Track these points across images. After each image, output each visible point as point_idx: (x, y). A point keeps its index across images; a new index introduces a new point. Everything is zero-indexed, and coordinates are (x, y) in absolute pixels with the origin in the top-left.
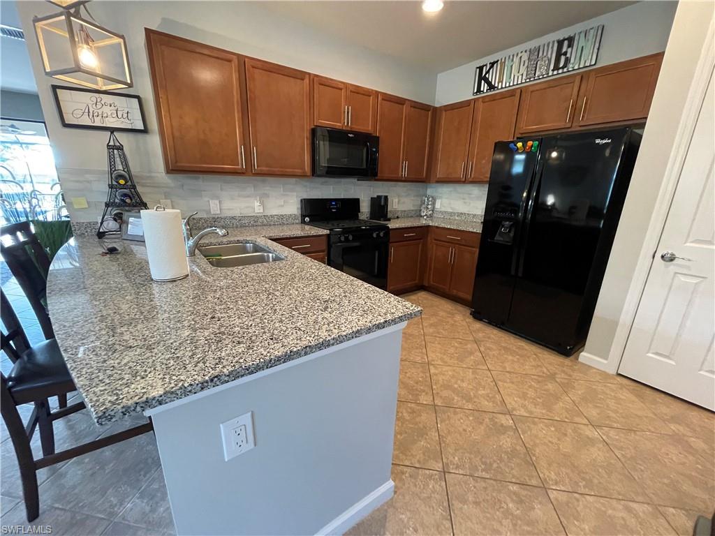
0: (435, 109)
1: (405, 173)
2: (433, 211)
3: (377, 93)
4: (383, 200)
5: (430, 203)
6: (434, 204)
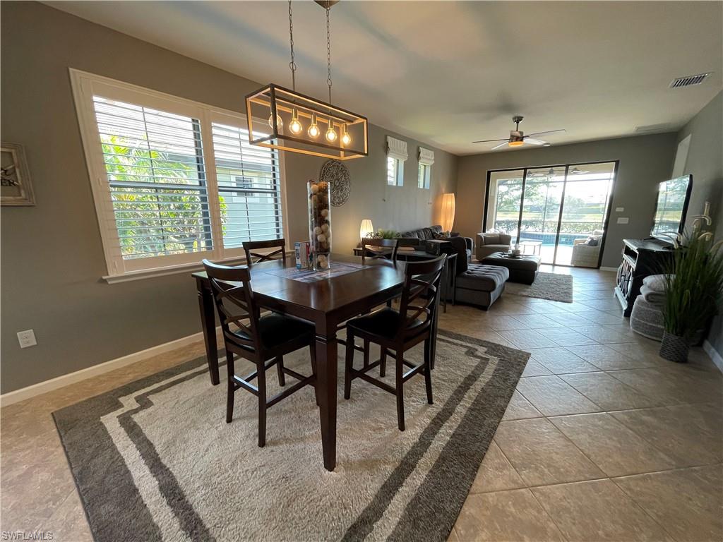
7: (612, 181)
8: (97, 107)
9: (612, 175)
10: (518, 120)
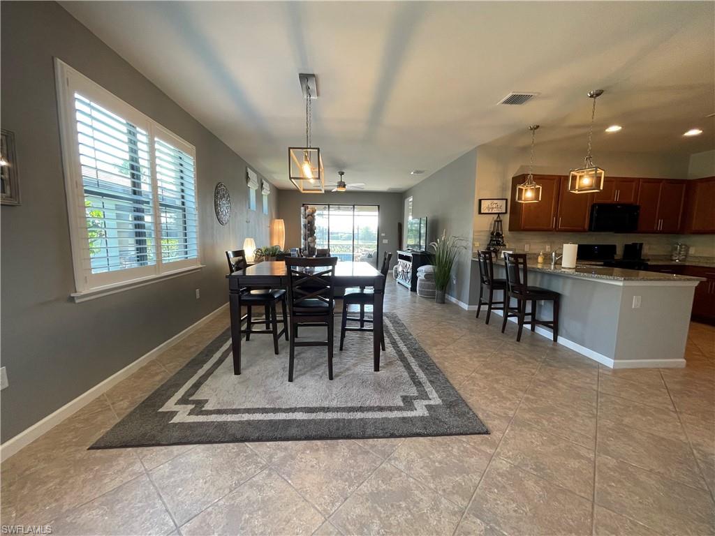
0: (689, 181)
1: (660, 227)
2: (686, 256)
3: (639, 179)
4: (638, 246)
5: (683, 250)
6: (687, 251)
7: (377, 217)
8: (78, 105)
9: (377, 213)
10: (342, 174)
